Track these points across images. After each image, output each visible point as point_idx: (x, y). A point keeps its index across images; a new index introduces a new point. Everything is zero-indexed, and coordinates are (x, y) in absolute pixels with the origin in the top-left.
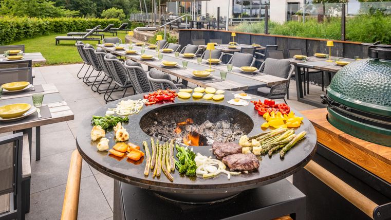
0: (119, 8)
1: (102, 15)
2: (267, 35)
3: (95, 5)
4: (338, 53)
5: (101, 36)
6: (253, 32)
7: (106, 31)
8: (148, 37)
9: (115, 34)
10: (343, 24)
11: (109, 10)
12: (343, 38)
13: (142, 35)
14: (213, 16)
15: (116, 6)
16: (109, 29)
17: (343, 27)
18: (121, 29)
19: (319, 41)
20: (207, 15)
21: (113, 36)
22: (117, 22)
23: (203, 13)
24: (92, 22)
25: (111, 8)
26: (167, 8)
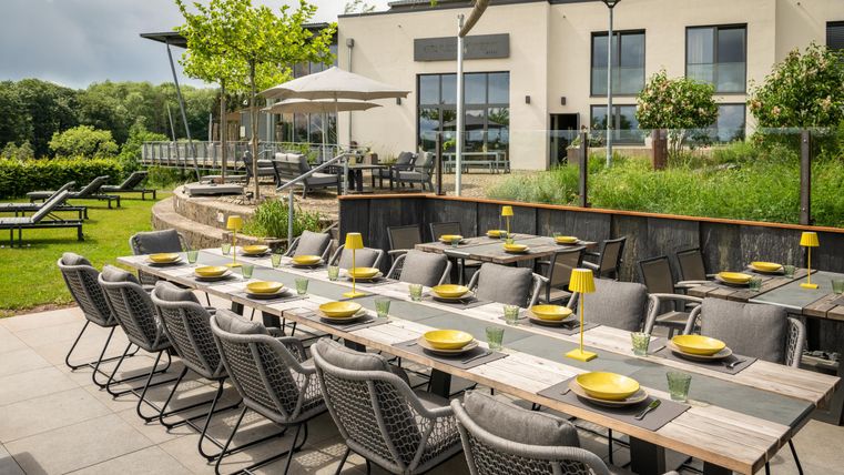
0: (97, 127)
1: (53, 144)
2: (586, 209)
3: (29, 119)
4: (790, 257)
5: (79, 209)
6: (540, 200)
7: (86, 195)
8: (227, 214)
9: (114, 204)
10: (806, 183)
11: (70, 131)
12: (805, 219)
13: (209, 209)
14: (369, 150)
15: (88, 120)
16: (96, 189)
17: (806, 190)
18: (127, 188)
19: (738, 225)
20: (354, 145)
21: (110, 208)
22: (111, 169)
23: (343, 141)
24: (41, 170)
25: (78, 126)
26: (243, 129)
